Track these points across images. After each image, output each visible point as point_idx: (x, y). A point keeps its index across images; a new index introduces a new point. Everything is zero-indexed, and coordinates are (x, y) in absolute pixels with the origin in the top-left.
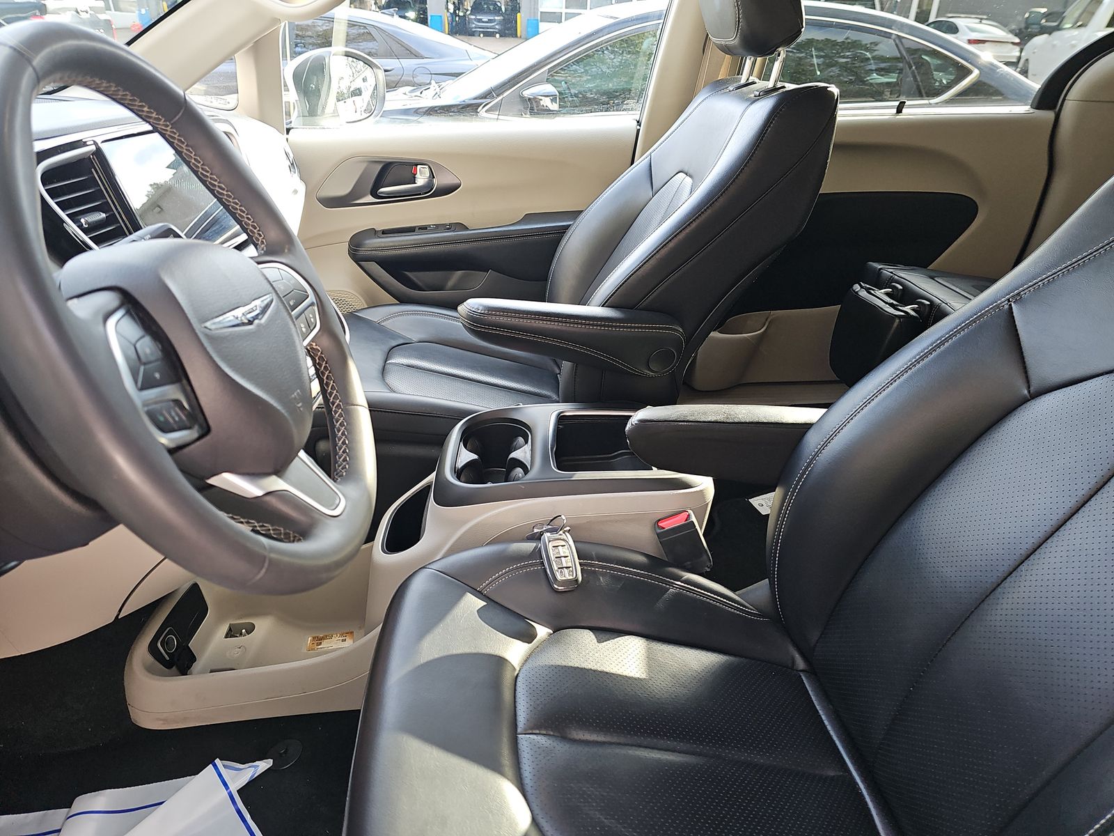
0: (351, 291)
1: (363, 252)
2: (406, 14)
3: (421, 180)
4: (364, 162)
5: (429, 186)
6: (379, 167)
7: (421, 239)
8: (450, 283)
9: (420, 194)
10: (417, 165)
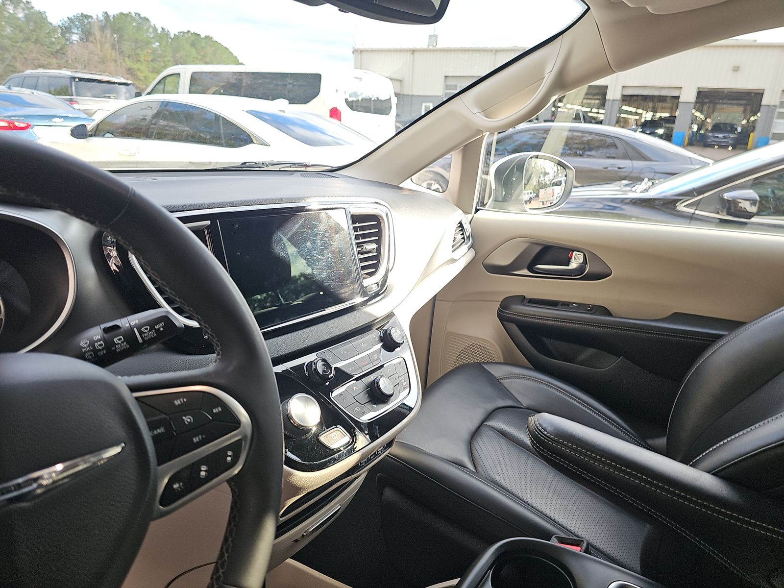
0: (492, 342)
1: (508, 313)
2: (656, 131)
3: (573, 265)
4: (529, 242)
5: (580, 270)
6: (538, 248)
7: (559, 315)
8: (582, 357)
9: (571, 276)
10: (573, 251)
